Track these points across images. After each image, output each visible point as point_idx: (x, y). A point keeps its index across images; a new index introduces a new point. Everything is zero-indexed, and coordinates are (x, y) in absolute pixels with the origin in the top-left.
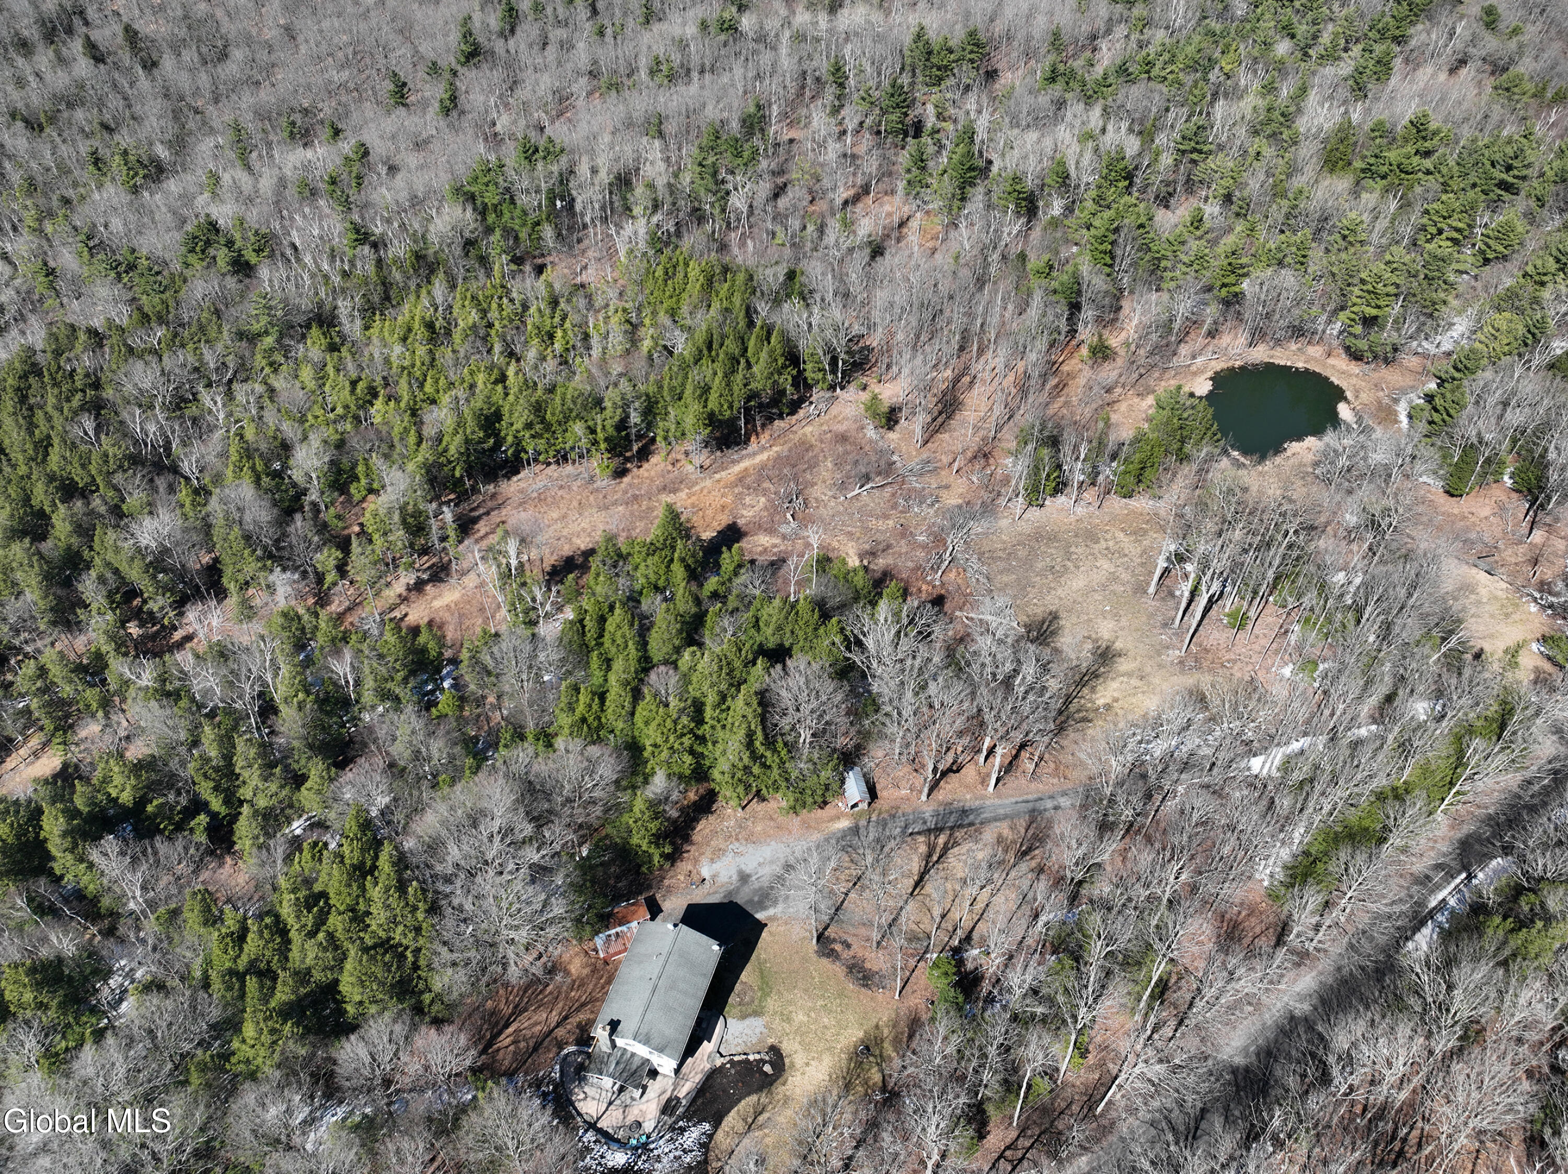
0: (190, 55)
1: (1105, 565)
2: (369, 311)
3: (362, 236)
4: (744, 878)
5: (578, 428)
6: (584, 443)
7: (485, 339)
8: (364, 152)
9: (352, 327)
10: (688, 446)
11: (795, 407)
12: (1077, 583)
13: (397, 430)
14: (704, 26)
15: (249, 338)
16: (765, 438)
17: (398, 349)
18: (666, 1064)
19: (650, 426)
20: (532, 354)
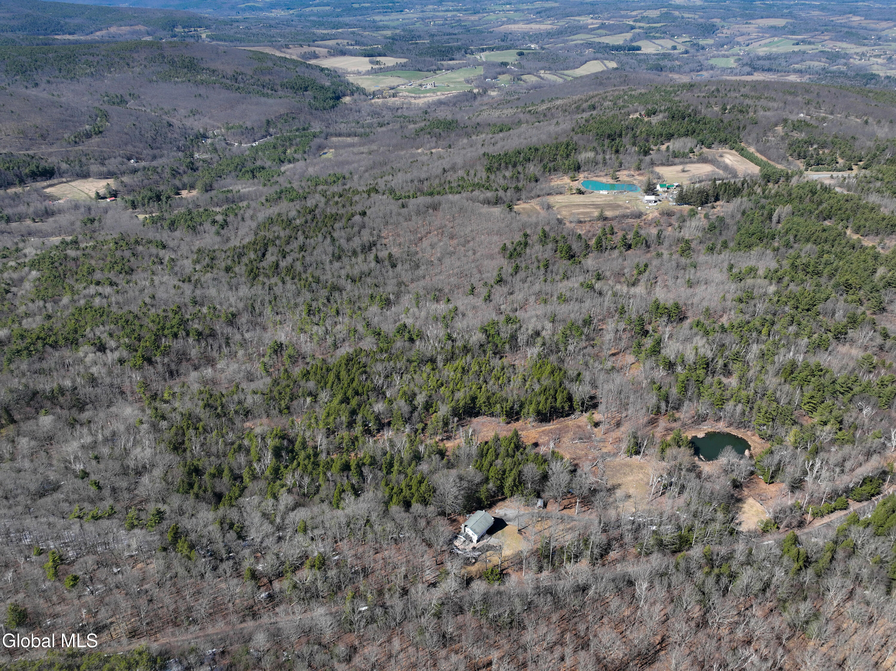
0: (407, 266)
1: (641, 476)
2: (447, 361)
3: (450, 337)
4: (505, 515)
5: (498, 406)
6: (499, 411)
7: (479, 375)
8: (456, 309)
9: (440, 364)
10: (531, 419)
11: (568, 415)
12: (630, 478)
13: (447, 396)
14: (582, 285)
15: (409, 361)
16: (555, 422)
17: (452, 373)
18: (475, 538)
19: (521, 410)
20: (491, 383)
